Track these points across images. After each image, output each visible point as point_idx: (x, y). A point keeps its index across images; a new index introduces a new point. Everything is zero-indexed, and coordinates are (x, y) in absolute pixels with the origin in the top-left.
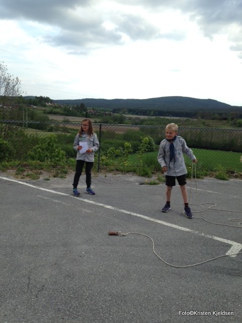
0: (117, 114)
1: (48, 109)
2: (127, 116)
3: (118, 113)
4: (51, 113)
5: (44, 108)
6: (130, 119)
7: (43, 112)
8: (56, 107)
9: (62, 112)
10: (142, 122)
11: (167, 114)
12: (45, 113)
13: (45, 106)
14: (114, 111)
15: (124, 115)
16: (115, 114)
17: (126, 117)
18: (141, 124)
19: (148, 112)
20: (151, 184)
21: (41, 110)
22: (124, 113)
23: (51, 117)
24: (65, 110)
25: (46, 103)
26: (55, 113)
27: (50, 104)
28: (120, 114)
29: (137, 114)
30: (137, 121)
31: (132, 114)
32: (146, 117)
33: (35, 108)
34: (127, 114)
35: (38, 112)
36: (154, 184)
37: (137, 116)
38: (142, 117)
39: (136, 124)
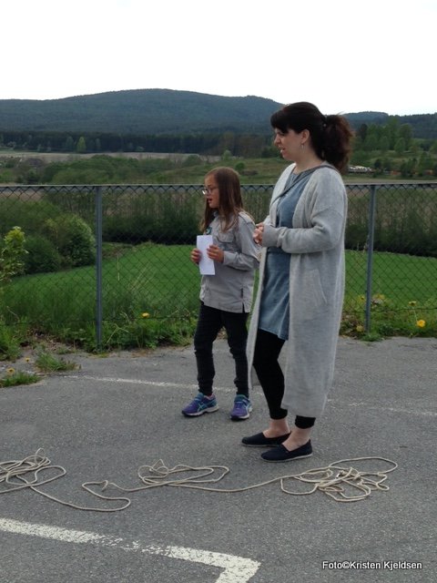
6: (10, 164)
10: (51, 172)
11: (131, 145)
19: (70, 139)
32: (63, 157)
37: (34, 155)
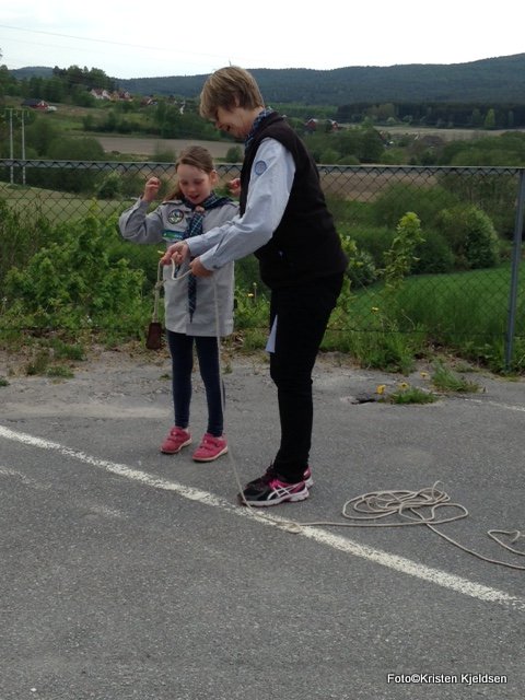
0: (354, 126)
1: (98, 115)
2: (392, 131)
3: (358, 120)
4: (110, 128)
5: (84, 112)
6: (404, 142)
7: (81, 125)
8: (127, 107)
9: (151, 123)
10: (451, 151)
12: (88, 128)
13: (88, 103)
14: (345, 114)
15: (382, 130)
16: (347, 126)
17: (390, 137)
18: (446, 164)
19: (476, 112)
20: (399, 401)
21: (74, 119)
22: (382, 120)
23: (110, 144)
24: (160, 115)
25: (94, 93)
26: (126, 130)
27: (105, 93)
28: (367, 126)
29: (431, 123)
30: (431, 151)
31: (414, 124)
32: (466, 134)
33: (52, 111)
34: (391, 125)
35: (64, 125)
36: (413, 401)
37: (432, 132)
38: (450, 134)
39: (427, 161)
